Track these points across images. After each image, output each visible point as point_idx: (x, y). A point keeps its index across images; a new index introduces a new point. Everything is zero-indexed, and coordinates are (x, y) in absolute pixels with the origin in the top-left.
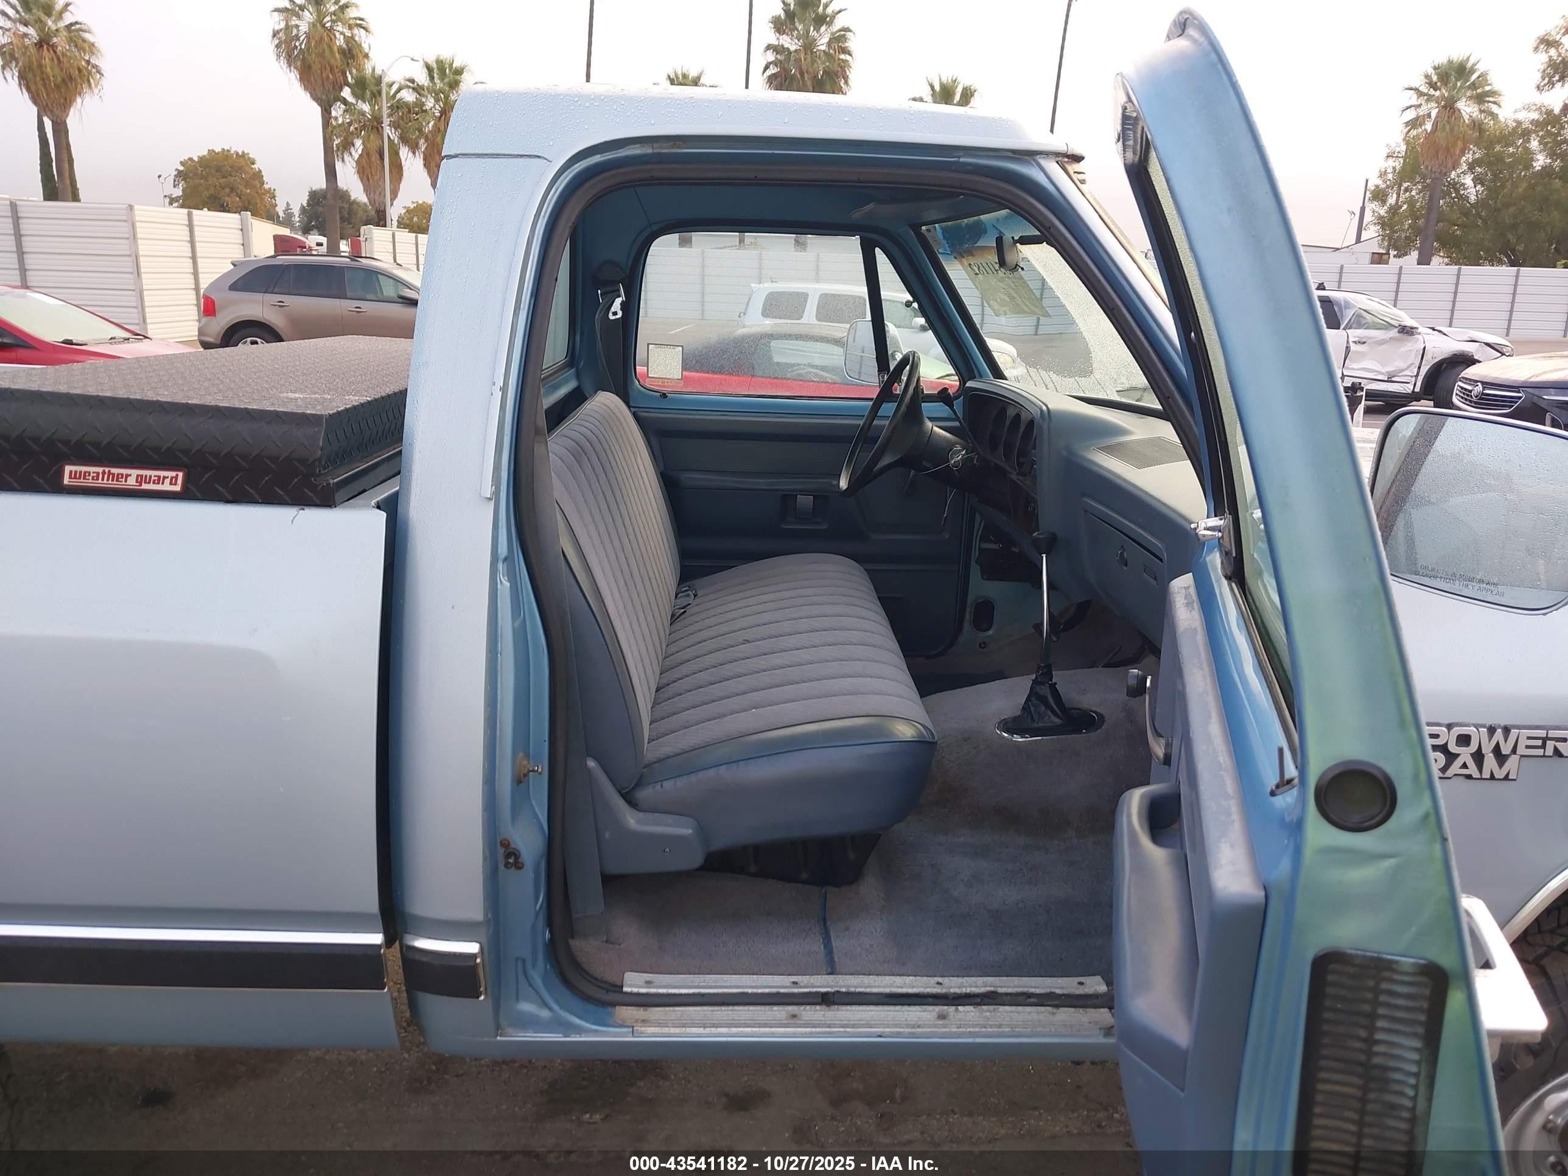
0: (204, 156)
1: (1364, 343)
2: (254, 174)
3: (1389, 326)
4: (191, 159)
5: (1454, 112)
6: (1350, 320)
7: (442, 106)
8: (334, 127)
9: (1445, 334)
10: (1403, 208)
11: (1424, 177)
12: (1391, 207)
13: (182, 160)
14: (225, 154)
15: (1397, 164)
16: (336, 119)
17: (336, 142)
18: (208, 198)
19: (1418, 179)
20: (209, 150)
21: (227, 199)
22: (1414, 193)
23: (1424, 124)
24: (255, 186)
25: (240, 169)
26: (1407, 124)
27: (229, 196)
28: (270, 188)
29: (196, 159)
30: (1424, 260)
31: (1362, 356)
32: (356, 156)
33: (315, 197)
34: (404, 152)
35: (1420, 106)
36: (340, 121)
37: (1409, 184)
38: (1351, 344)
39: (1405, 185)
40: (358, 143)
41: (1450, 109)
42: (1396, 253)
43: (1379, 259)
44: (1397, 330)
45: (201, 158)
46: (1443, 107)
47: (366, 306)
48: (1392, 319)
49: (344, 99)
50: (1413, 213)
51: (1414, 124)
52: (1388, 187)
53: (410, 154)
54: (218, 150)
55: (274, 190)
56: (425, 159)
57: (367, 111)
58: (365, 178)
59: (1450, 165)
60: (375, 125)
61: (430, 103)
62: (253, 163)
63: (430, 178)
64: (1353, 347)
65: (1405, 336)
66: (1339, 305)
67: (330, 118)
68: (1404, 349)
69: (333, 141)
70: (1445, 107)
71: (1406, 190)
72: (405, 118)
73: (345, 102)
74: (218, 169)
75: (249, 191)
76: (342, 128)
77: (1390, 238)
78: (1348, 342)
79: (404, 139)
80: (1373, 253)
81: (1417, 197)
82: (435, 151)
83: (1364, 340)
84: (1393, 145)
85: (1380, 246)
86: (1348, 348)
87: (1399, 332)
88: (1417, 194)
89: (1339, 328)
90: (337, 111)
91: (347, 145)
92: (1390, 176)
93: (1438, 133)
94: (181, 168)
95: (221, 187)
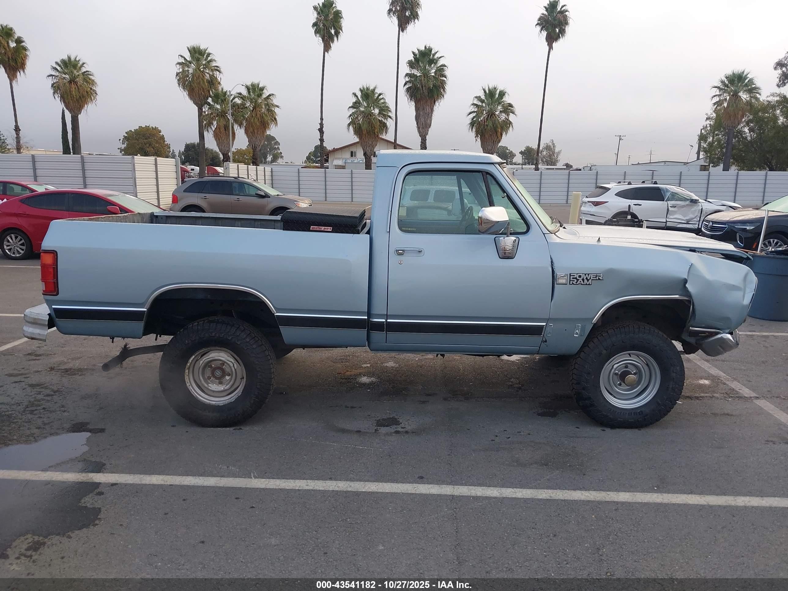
0: (137, 129)
1: (675, 207)
2: (161, 137)
3: (686, 200)
4: (131, 131)
5: (738, 97)
6: (669, 197)
7: (254, 105)
8: (204, 116)
9: (711, 203)
10: (716, 143)
11: (724, 128)
12: (709, 143)
13: (127, 131)
14: (147, 128)
15: (712, 123)
16: (205, 112)
17: (205, 122)
18: (139, 149)
19: (722, 129)
20: (139, 127)
21: (147, 149)
22: (720, 136)
23: (723, 103)
24: (160, 143)
25: (154, 135)
26: (715, 104)
27: (148, 148)
28: (168, 144)
29: (133, 131)
30: (726, 169)
31: (675, 213)
32: (214, 129)
33: (189, 147)
34: (236, 127)
35: (720, 95)
36: (207, 113)
37: (717, 132)
38: (669, 207)
39: (716, 132)
40: (215, 123)
41: (736, 96)
42: (713, 165)
43: (704, 168)
44: (689, 201)
45: (136, 130)
46: (732, 95)
47: (241, 198)
48: (687, 196)
49: (209, 103)
50: (720, 146)
51: (719, 103)
52: (707, 134)
53: (239, 128)
54: (144, 126)
55: (170, 144)
56: (245, 130)
57: (219, 108)
58: (218, 139)
59: (737, 123)
60: (222, 114)
61: (248, 104)
62: (160, 132)
63: (248, 138)
64: (670, 209)
65: (693, 204)
66: (663, 190)
67: (202, 112)
68: (693, 209)
69: (203, 122)
70: (733, 95)
71: (717, 135)
72: (237, 111)
73: (209, 104)
74: (144, 135)
75: (158, 145)
76: (208, 116)
77: (710, 157)
78: (668, 207)
79: (236, 121)
80: (701, 165)
81: (722, 138)
82: (250, 126)
83: (675, 206)
84: (709, 114)
85: (705, 162)
86: (668, 209)
87: (690, 202)
88: (722, 137)
89: (664, 201)
90: (205, 109)
91: (210, 124)
92: (709, 128)
93: (730, 108)
94: (126, 135)
95: (145, 144)
